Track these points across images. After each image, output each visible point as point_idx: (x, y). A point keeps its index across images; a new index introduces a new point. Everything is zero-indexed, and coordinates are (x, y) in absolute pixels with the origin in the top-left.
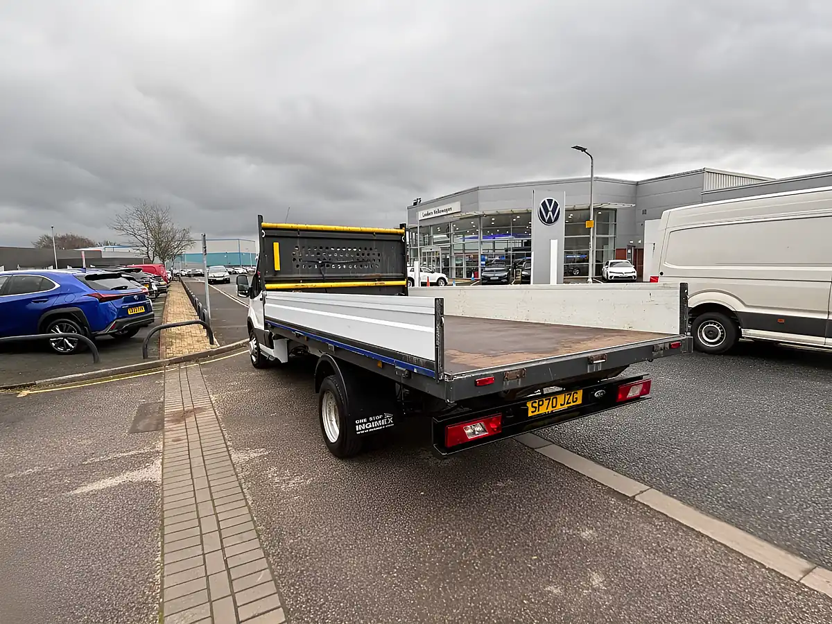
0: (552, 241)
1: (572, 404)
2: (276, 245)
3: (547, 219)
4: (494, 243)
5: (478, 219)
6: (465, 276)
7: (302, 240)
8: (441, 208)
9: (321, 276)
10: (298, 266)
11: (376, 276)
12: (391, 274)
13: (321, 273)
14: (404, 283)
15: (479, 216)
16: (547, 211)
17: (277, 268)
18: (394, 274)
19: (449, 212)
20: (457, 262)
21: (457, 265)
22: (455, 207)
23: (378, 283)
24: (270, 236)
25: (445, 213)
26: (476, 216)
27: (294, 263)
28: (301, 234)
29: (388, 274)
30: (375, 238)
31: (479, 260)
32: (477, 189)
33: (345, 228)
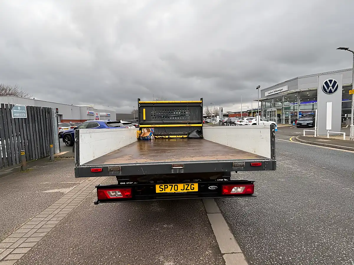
0: (327, 103)
1: (190, 190)
2: (144, 110)
3: (328, 91)
4: (313, 105)
5: (298, 93)
6: (290, 123)
7: (155, 107)
8: (277, 89)
9: (162, 122)
10: (153, 118)
11: (187, 122)
12: (195, 121)
13: (163, 121)
14: (201, 125)
15: (299, 92)
16: (328, 87)
17: (144, 119)
18: (197, 121)
19: (281, 91)
20: (286, 116)
21: (286, 117)
22: (285, 88)
23: (188, 125)
24: (142, 106)
25: (280, 92)
26: (296, 92)
27: (152, 117)
28: (155, 105)
29: (194, 121)
30: (187, 105)
31: (298, 114)
32: (297, 78)
33: (173, 102)
